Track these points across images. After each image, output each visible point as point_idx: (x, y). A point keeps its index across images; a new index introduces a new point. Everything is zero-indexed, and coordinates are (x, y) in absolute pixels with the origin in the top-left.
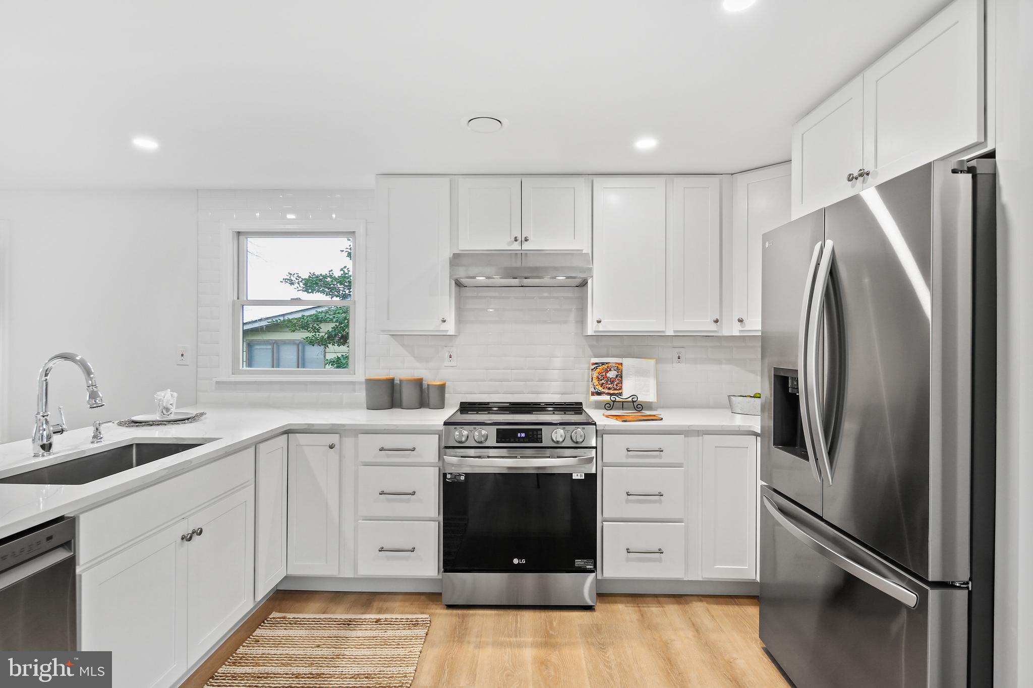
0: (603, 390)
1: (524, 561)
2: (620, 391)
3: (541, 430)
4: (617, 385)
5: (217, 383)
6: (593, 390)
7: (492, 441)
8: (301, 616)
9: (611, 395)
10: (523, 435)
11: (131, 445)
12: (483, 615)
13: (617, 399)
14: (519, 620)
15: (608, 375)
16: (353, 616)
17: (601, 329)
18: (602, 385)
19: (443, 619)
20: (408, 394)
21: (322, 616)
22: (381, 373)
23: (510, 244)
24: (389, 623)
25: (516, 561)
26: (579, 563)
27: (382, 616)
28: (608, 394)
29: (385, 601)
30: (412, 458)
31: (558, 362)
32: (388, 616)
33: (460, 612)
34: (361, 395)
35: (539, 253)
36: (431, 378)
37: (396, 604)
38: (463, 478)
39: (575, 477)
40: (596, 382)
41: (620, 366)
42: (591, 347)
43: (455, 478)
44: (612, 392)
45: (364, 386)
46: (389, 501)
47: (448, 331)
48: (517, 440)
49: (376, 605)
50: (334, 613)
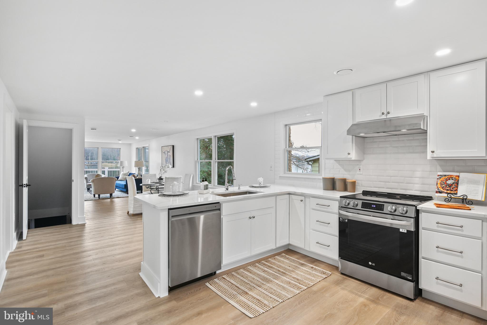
0: (443, 191)
1: (374, 265)
2: (455, 192)
3: (384, 205)
4: (453, 188)
5: (280, 177)
6: (437, 190)
7: (359, 207)
8: (290, 257)
9: (448, 193)
10: (374, 206)
11: (247, 192)
12: (353, 281)
13: (452, 196)
14: (369, 289)
15: (447, 182)
16: (305, 263)
17: (435, 156)
18: (443, 188)
19: (337, 276)
20: (338, 185)
21: (296, 260)
22: (329, 175)
23: (380, 116)
24: (315, 269)
25: (370, 263)
26: (403, 274)
27: (314, 267)
28: (446, 193)
29: (320, 263)
30: (329, 209)
31: (418, 174)
32: (317, 268)
33: (345, 277)
34: (321, 184)
35: (398, 118)
36: (350, 178)
37: (323, 266)
38: (347, 221)
39: (401, 230)
40: (439, 186)
41: (457, 177)
42: (441, 166)
43: (343, 220)
44: (449, 192)
45: (322, 181)
46: (320, 225)
47: (352, 158)
48: (371, 208)
49: (316, 263)
50: (300, 260)
